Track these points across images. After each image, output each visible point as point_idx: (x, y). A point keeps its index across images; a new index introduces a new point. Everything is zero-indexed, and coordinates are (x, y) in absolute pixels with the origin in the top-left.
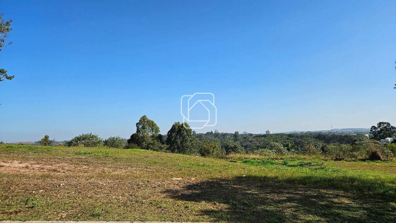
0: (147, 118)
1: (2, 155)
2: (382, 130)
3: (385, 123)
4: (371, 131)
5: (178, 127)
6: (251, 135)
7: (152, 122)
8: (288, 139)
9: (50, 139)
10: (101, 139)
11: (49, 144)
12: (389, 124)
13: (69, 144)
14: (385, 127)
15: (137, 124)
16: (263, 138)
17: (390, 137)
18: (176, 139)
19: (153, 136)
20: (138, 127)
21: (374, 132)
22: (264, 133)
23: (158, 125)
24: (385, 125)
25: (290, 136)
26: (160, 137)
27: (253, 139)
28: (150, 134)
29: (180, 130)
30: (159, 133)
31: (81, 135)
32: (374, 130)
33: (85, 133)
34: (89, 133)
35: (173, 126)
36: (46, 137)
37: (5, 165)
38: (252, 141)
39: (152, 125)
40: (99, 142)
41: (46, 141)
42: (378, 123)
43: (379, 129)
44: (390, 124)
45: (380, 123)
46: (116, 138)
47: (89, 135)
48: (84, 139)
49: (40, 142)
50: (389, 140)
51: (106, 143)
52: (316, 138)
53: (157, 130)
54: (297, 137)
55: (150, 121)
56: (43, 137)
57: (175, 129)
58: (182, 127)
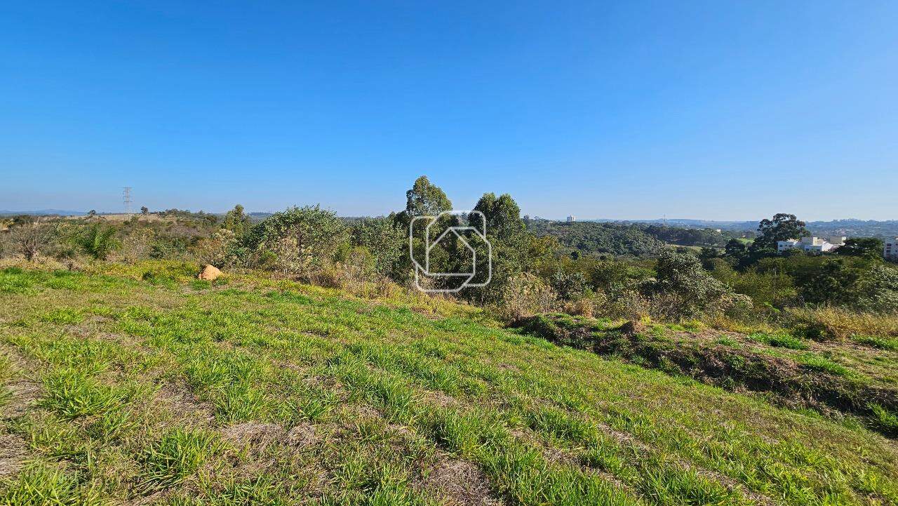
0: (428, 183)
2: (780, 226)
3: (787, 216)
4: (761, 226)
5: (494, 203)
6: (546, 221)
7: (439, 190)
8: (603, 230)
12: (793, 217)
14: (787, 222)
15: (409, 192)
16: (567, 228)
17: (794, 237)
20: (410, 198)
21: (765, 228)
22: (564, 219)
23: (449, 197)
24: (787, 219)
25: (607, 226)
27: (553, 228)
29: (497, 210)
31: (292, 208)
32: (765, 226)
33: (301, 205)
36: (238, 210)
38: (552, 230)
39: (438, 196)
42: (775, 214)
43: (775, 225)
44: (795, 218)
45: (779, 216)
47: (313, 209)
48: (297, 221)
50: (794, 243)
52: (645, 231)
53: (448, 207)
54: (617, 228)
55: (433, 188)
56: (232, 208)
57: (486, 205)
58: (501, 203)
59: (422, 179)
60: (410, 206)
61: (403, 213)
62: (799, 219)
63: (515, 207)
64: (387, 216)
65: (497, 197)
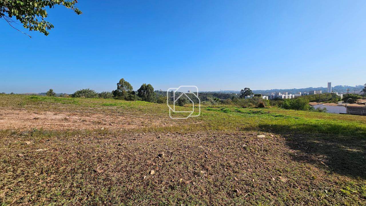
0: (124, 80)
1: (30, 106)
2: (246, 92)
3: (247, 88)
4: (241, 92)
5: (146, 87)
7: (128, 83)
9: (54, 91)
10: (96, 93)
11: (53, 95)
12: (249, 89)
13: (73, 96)
14: (247, 90)
15: (118, 84)
17: (249, 95)
18: (144, 94)
19: (129, 92)
20: (118, 86)
23: (131, 85)
26: (133, 93)
28: (127, 90)
29: (146, 89)
30: (133, 90)
31: (82, 89)
32: (242, 92)
33: (85, 89)
34: (87, 88)
35: (142, 86)
37: (39, 117)
39: (128, 85)
40: (95, 95)
41: (51, 93)
43: (244, 91)
45: (245, 88)
46: (107, 92)
48: (84, 92)
49: (46, 94)
50: (249, 97)
51: (100, 95)
52: (213, 95)
53: (131, 88)
55: (126, 82)
56: (49, 90)
57: (143, 88)
58: (148, 87)
59: (122, 79)
60: (118, 88)
61: (116, 90)
62: (251, 89)
63: (152, 88)
64: (111, 91)
65: (147, 85)
